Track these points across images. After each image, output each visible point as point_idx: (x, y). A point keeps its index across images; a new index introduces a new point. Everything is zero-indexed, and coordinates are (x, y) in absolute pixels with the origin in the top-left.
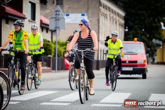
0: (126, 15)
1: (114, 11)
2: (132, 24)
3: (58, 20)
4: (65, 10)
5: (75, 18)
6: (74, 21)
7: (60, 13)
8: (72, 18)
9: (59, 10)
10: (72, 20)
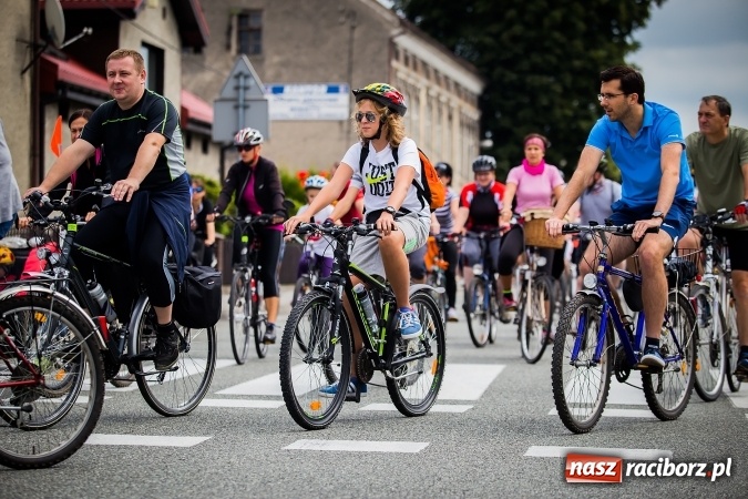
0: (486, 91)
1: (441, 76)
2: (506, 123)
3: (246, 107)
4: (270, 73)
5: (305, 101)
6: (301, 109)
7: (251, 82)
8: (295, 100)
9: (246, 72)
10: (292, 109)
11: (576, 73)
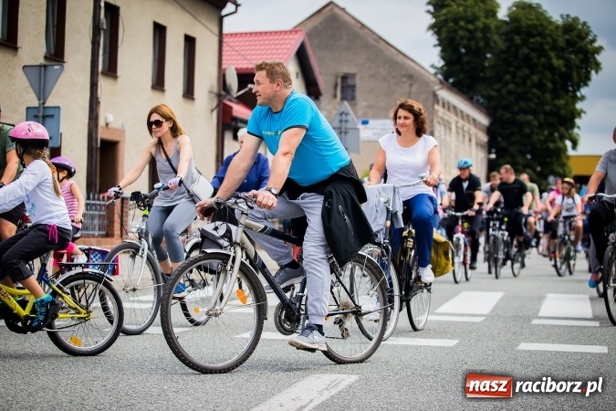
0: (492, 124)
1: (465, 115)
2: (504, 144)
3: (346, 133)
4: (360, 112)
5: (382, 129)
6: (379, 135)
7: (349, 118)
8: (376, 129)
9: (346, 112)
10: (374, 134)
11: (547, 114)
